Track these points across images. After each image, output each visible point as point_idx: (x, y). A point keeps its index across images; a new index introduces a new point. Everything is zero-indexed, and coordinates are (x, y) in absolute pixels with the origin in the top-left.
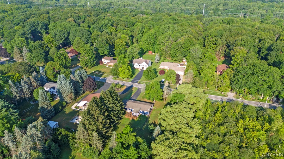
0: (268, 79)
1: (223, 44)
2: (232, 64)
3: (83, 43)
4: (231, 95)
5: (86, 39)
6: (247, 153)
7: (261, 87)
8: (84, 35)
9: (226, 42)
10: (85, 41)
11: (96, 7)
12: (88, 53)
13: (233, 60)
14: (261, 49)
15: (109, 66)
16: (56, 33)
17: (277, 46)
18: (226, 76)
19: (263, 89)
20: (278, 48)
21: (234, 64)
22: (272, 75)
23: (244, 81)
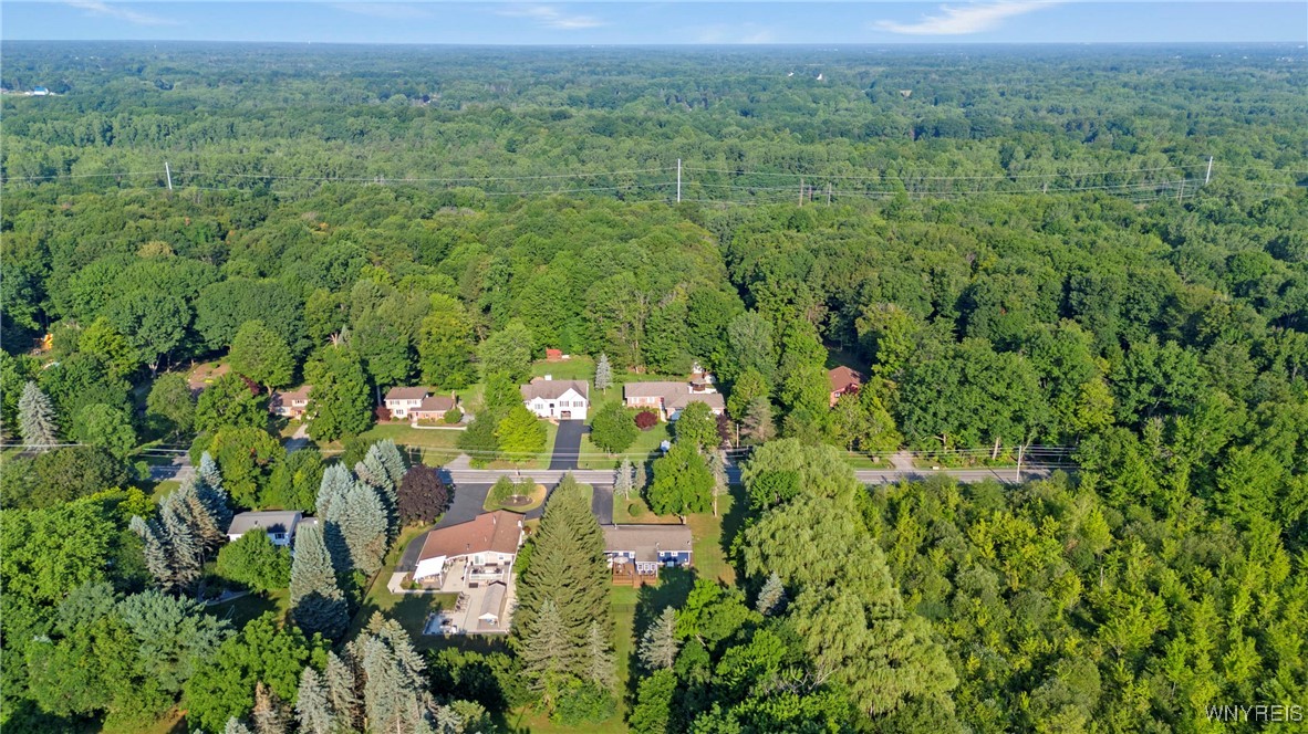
0: (1010, 391)
1: (817, 299)
2: (879, 361)
3: (278, 345)
4: (904, 462)
5: (289, 325)
6: (1034, 602)
7: (994, 418)
8: (276, 309)
9: (827, 292)
10: (287, 334)
11: (182, 181)
12: (346, 380)
13: (883, 348)
14: (939, 305)
15: (421, 422)
16: (140, 313)
17: (989, 291)
18: (877, 401)
19: (1002, 423)
20: (992, 299)
21: (887, 362)
22: (1020, 377)
23: (942, 409)
